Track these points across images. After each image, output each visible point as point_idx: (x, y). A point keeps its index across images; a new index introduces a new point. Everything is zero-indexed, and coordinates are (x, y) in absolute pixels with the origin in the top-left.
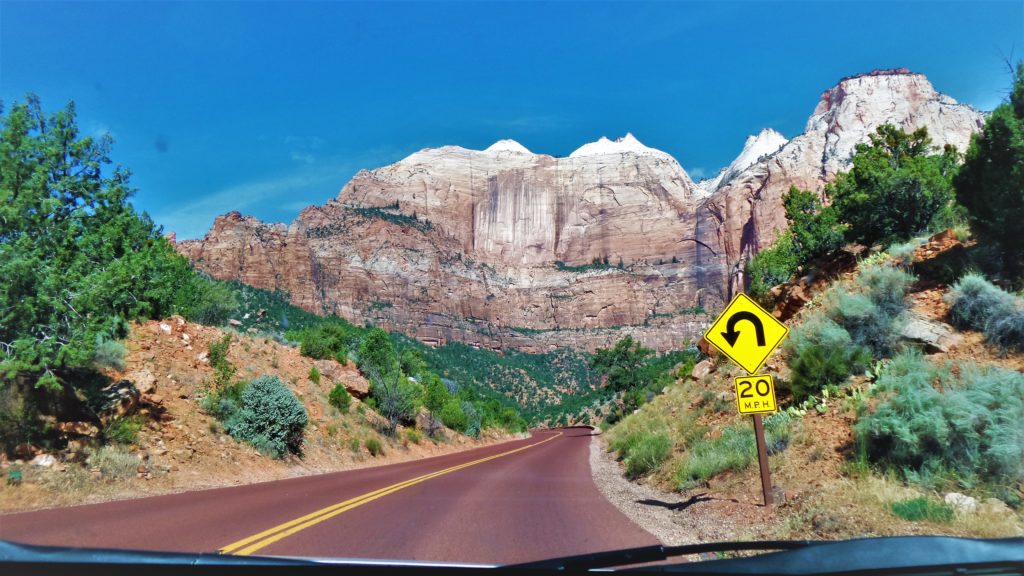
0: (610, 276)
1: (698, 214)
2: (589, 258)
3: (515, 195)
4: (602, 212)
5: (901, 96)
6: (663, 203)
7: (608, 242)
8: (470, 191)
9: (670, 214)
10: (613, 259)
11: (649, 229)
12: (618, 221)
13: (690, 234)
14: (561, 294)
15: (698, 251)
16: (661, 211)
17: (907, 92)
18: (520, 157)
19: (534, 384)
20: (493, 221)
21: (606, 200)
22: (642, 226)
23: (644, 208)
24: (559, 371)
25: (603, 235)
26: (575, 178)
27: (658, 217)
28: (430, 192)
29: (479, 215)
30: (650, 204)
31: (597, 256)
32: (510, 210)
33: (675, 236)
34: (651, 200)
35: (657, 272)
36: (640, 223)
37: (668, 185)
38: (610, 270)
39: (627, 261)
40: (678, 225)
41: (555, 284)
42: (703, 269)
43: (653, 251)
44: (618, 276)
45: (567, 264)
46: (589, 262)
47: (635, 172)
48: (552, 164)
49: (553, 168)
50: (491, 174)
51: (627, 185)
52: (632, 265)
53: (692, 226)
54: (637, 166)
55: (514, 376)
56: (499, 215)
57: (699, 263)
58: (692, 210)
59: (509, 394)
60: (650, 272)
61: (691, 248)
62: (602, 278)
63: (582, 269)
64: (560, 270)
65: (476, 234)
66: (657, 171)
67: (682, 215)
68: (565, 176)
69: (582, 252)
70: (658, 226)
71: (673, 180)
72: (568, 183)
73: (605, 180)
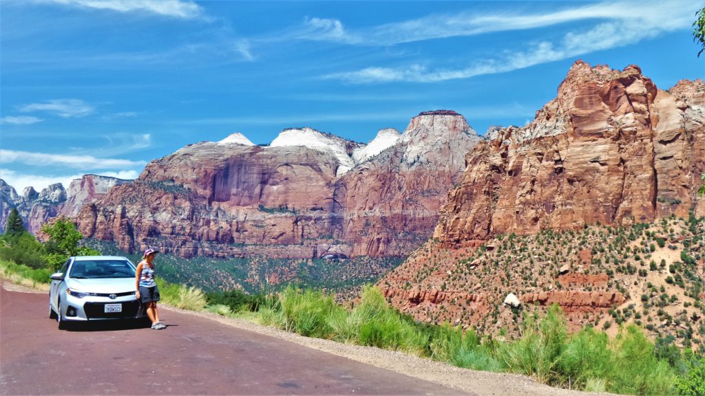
0: (286, 217)
1: (336, 185)
2: (277, 204)
3: (239, 169)
4: (286, 179)
5: (446, 128)
6: (319, 176)
7: (288, 196)
8: (213, 168)
9: (322, 183)
10: (290, 206)
11: (310, 190)
12: (294, 185)
13: (331, 195)
14: (260, 224)
15: (334, 205)
16: (317, 181)
17: (451, 126)
18: (244, 148)
19: (233, 282)
20: (226, 183)
21: (289, 172)
22: (306, 189)
23: (309, 178)
24: (251, 269)
25: (286, 192)
26: (273, 159)
27: (315, 184)
28: (190, 171)
29: (218, 181)
30: (312, 176)
31: (281, 203)
32: (236, 177)
33: (323, 196)
34: (313, 174)
35: (312, 215)
36: (305, 187)
37: (322, 167)
38: (287, 213)
39: (297, 207)
40: (326, 189)
41: (257, 219)
42: (336, 215)
43: (311, 203)
44: (290, 217)
45: (266, 207)
46: (277, 206)
47: (306, 158)
48: (261, 151)
49: (261, 153)
50: (226, 157)
51: (301, 164)
52: (299, 210)
53: (333, 191)
54: (307, 155)
55: (224, 277)
56: (229, 180)
57: (334, 212)
58: (333, 182)
59: (220, 287)
60: (308, 214)
61: (329, 203)
62: (282, 218)
63: (271, 211)
64: (261, 211)
65: (216, 191)
66: (318, 158)
67: (328, 184)
68: (267, 158)
69: (274, 201)
70: (315, 189)
71: (326, 164)
72: (269, 161)
73: (290, 161)
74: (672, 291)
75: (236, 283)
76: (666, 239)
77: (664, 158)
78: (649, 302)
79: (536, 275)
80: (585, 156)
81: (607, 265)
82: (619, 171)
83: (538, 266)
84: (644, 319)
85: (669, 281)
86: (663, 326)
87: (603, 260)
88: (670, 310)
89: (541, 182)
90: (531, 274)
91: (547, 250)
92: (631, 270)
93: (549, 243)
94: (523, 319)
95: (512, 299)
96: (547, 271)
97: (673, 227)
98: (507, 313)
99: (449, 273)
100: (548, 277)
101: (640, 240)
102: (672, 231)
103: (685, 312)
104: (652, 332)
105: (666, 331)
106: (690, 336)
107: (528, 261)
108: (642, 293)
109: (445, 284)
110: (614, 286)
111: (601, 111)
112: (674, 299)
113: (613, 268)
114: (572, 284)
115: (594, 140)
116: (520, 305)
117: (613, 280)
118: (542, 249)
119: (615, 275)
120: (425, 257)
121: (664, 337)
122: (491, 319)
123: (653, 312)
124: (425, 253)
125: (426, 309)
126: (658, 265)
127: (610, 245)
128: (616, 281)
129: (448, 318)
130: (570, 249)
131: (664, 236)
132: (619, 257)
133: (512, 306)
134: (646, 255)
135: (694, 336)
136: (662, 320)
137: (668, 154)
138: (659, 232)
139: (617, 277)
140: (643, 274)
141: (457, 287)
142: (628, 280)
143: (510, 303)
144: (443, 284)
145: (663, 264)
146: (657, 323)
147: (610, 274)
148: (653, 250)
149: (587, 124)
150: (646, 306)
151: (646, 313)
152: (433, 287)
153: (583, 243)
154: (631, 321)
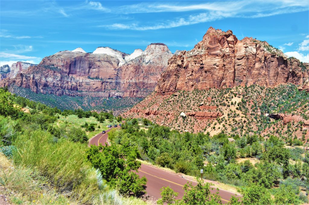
1: (118, 70)
2: (95, 76)
3: (80, 62)
4: (99, 67)
5: (161, 50)
6: (112, 66)
7: (100, 73)
8: (70, 61)
9: (113, 69)
10: (100, 77)
12: (102, 69)
13: (116, 74)
14: (88, 84)
15: (117, 77)
16: (111, 68)
17: (162, 49)
18: (82, 53)
20: (75, 67)
21: (100, 64)
22: (107, 71)
23: (108, 67)
24: (85, 101)
25: (98, 72)
26: (94, 59)
28: (60, 62)
29: (72, 66)
31: (97, 76)
32: (79, 65)
33: (113, 74)
34: (109, 65)
35: (108, 81)
37: (113, 62)
39: (103, 78)
40: (114, 71)
41: (87, 82)
42: (118, 81)
43: (108, 76)
44: (100, 81)
45: (91, 77)
47: (106, 59)
48: (89, 55)
49: (89, 56)
50: (75, 57)
51: (105, 61)
53: (117, 72)
54: (107, 57)
55: (74, 104)
56: (76, 66)
57: (117, 80)
58: (117, 69)
59: (73, 107)
60: (107, 80)
61: (115, 76)
62: (97, 81)
63: (93, 79)
64: (89, 78)
65: (71, 70)
66: (111, 59)
67: (115, 69)
68: (92, 58)
69: (94, 75)
70: (110, 71)
71: (114, 61)
72: (92, 60)
73: (100, 60)
74: (238, 112)
75: (79, 106)
76: (237, 94)
77: (238, 65)
78: (230, 116)
79: (192, 106)
80: (211, 63)
81: (217, 102)
82: (222, 69)
83: (192, 102)
84: (228, 122)
85: (237, 109)
86: (234, 124)
87: (215, 101)
88: (237, 119)
89: (195, 72)
90: (190, 105)
91: (196, 97)
92: (225, 105)
93: (197, 94)
94: (187, 121)
95: (183, 114)
96: (196, 104)
97: (240, 90)
98: (181, 119)
99: (161, 104)
100: (196, 106)
101: (228, 94)
102: (239, 91)
103: (242, 120)
104: (230, 126)
105: (235, 126)
106: (242, 128)
107: (189, 100)
108: (228, 113)
109: (159, 108)
110: (219, 110)
111: (218, 46)
112: (238, 115)
113: (219, 104)
114: (204, 109)
115: (215, 57)
116: (185, 116)
117: (218, 108)
118: (194, 96)
119: (219, 106)
120: (152, 98)
121: (234, 128)
122: (175, 121)
123: (231, 119)
124: (152, 96)
125: (152, 117)
126: (234, 103)
127: (218, 95)
128: (219, 109)
129: (159, 120)
130: (204, 96)
131: (236, 93)
132: (221, 100)
133: (183, 117)
134: (230, 99)
135: (244, 128)
136: (234, 122)
137: (240, 64)
138: (235, 91)
139: (220, 107)
140: (229, 106)
141: (163, 109)
142: (224, 108)
143: (182, 115)
144: (158, 108)
145: (235, 103)
146: (232, 123)
147: (217, 106)
148: (232, 98)
149: (213, 51)
150: (229, 117)
151: (229, 120)
152: (154, 109)
153: (209, 94)
154: (223, 123)
